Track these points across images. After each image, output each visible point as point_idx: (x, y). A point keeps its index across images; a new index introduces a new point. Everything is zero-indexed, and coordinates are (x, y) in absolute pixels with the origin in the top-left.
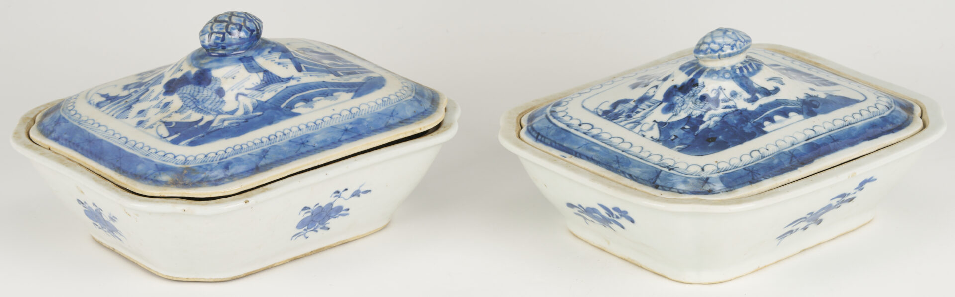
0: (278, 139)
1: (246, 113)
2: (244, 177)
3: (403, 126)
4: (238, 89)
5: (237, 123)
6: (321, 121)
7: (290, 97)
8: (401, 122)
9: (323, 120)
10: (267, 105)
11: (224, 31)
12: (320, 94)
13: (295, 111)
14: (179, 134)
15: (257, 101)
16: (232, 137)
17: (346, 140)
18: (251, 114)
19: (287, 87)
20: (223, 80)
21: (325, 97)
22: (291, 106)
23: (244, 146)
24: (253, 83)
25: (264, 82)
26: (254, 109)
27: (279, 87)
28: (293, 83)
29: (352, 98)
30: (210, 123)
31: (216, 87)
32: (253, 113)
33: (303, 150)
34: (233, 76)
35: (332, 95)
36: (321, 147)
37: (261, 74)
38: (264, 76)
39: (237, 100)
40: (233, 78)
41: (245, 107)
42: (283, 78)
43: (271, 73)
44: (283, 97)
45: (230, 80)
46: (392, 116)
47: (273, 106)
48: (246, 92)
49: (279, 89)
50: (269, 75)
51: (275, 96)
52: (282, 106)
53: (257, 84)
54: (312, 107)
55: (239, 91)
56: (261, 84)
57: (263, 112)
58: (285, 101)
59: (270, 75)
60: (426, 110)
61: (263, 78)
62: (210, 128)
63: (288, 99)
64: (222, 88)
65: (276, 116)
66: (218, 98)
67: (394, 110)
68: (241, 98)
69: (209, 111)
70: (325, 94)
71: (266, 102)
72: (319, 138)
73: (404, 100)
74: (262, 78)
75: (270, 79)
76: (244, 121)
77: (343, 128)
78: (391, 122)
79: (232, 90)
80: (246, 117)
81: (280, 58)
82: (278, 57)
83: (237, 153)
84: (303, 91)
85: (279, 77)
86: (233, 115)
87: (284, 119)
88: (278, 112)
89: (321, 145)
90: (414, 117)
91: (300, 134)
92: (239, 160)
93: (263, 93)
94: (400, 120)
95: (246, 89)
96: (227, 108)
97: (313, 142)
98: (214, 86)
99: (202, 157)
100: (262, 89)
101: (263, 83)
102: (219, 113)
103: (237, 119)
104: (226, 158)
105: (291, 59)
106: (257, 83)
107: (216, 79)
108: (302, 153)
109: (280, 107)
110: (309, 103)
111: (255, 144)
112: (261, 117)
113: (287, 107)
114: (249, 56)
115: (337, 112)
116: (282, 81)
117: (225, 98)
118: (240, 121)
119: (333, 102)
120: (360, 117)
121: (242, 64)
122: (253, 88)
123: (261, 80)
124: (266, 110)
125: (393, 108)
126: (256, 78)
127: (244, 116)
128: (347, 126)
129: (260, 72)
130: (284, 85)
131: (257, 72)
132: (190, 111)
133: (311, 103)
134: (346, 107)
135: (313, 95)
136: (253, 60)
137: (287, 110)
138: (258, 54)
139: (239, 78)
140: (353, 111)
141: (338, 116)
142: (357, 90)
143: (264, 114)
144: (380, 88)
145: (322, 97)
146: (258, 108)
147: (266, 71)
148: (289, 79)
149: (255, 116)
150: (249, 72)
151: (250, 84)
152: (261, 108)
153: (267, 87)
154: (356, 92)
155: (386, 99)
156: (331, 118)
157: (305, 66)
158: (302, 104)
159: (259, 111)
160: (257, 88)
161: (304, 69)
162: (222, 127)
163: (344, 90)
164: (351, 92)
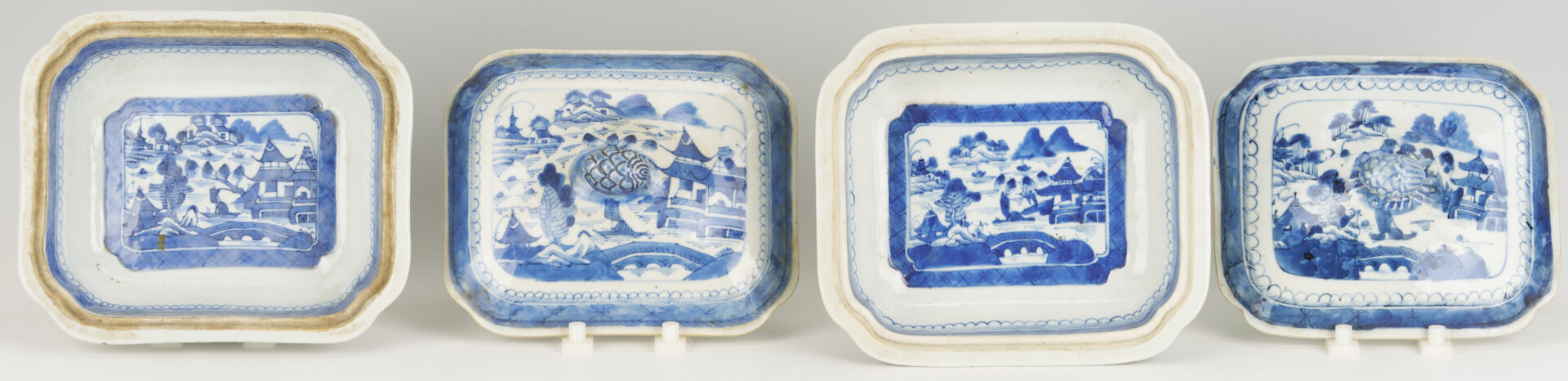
0: (581, 300)
1: (577, 255)
2: (525, 327)
3: (711, 326)
4: (586, 228)
5: (561, 264)
6: (636, 296)
7: (628, 254)
8: (712, 322)
9: (638, 295)
10: (601, 255)
11: (598, 181)
12: (659, 261)
13: (621, 273)
14: (508, 245)
15: (596, 246)
16: (543, 280)
17: (647, 322)
18: (580, 259)
19: (634, 243)
20: (579, 212)
21: (661, 266)
22: (620, 267)
23: (546, 296)
24: (603, 229)
25: (613, 231)
26: (586, 254)
27: (624, 240)
28: (643, 239)
29: (684, 279)
30: (540, 248)
31: (570, 214)
32: (583, 258)
33: (599, 318)
34: (589, 214)
35: (670, 267)
36: (618, 321)
37: (615, 223)
38: (617, 225)
39: (579, 236)
40: (588, 216)
41: (582, 246)
42: (635, 233)
43: (626, 225)
44: (622, 252)
45: (585, 215)
46: (707, 314)
47: (605, 259)
48: (592, 233)
49: (624, 243)
51: (615, 248)
53: (605, 231)
54: (639, 275)
55: (586, 230)
56: (609, 232)
57: (592, 262)
58: (621, 257)
59: (624, 226)
60: (747, 316)
61: (616, 227)
62: (536, 256)
63: (625, 256)
64: (574, 218)
65: (599, 273)
66: (566, 225)
67: (713, 308)
68: (584, 235)
69: (550, 234)
70: (665, 263)
71: (602, 251)
72: (621, 312)
73: (732, 300)
74: (614, 226)
75: (622, 229)
76: (568, 263)
77: (651, 310)
78: (703, 318)
79: (581, 226)
80: (573, 259)
81: (646, 211)
82: (645, 209)
83: (534, 302)
84: (646, 251)
85: (632, 231)
86: (565, 251)
87: (605, 280)
88: (605, 268)
89: (618, 319)
90: (728, 321)
91: (607, 302)
92: (531, 309)
93: (606, 241)
94: (712, 319)
95: (593, 231)
96: (565, 241)
97: (613, 313)
98: (569, 211)
99: (503, 290)
100: (607, 237)
102: (555, 242)
103: (564, 259)
104: (521, 302)
105: (659, 212)
106: (607, 230)
107: (575, 207)
108: (596, 321)
109: (611, 262)
110: (640, 269)
111: (557, 297)
112: (587, 266)
113: (616, 266)
114: (617, 200)
115: (658, 291)
116: (632, 235)
117: (570, 229)
118: (565, 263)
119: (664, 277)
120: (676, 304)
121: (603, 207)
122: (600, 233)
123: (612, 229)
124: (596, 260)
125: (713, 306)
126: (609, 225)
128: (656, 309)
129: (617, 220)
130: (632, 239)
131: (612, 220)
132: (538, 220)
133: (643, 269)
134: (671, 287)
135: (651, 260)
136: (617, 206)
137: (615, 269)
138: (627, 201)
139: (593, 218)
140: (673, 296)
141: (656, 296)
142: (699, 269)
143: (591, 266)
144: (719, 276)
145: (658, 266)
146: (591, 255)
147: (622, 222)
148: (641, 234)
149: (581, 264)
150: (606, 216)
151: (599, 228)
152: (594, 257)
153: (613, 238)
154: (695, 271)
155: (714, 294)
156: (647, 295)
157: (670, 220)
158: (634, 267)
159: (589, 259)
160: (603, 234)
161: (667, 224)
162: (544, 262)
163: (685, 265)
164: (690, 270)
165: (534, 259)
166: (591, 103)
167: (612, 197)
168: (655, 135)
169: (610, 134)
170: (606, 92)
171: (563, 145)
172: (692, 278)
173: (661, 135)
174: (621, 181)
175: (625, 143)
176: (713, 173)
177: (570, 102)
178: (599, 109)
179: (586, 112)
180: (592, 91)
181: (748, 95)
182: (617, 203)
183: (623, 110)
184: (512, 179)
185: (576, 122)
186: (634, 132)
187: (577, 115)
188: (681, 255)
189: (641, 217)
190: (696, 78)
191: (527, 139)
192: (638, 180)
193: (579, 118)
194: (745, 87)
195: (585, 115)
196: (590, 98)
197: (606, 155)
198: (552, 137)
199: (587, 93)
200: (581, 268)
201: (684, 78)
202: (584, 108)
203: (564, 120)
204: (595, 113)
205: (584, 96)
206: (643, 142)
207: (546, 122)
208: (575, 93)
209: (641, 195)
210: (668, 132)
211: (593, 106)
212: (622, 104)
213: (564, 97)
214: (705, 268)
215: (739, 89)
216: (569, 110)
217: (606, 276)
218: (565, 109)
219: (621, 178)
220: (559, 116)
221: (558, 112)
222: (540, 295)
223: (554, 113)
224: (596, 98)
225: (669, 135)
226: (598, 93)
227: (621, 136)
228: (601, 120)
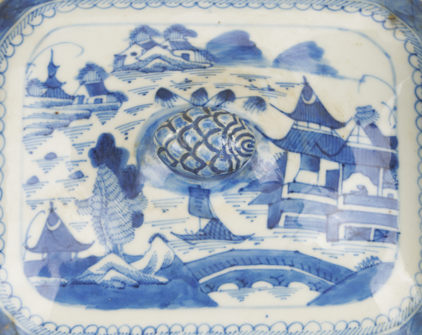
1: (148, 270)
4: (161, 229)
5: (123, 283)
6: (236, 329)
7: (225, 268)
9: (239, 328)
10: (184, 270)
11: (178, 159)
12: (271, 277)
13: (214, 296)
14: (45, 255)
15: (176, 256)
16: (97, 308)
18: (152, 276)
19: (232, 250)
20: (150, 205)
21: (274, 285)
22: (213, 287)
24: (186, 230)
25: (202, 233)
26: (162, 269)
27: (218, 247)
28: (247, 245)
29: (309, 304)
30: (93, 260)
31: (137, 208)
32: (156, 273)
34: (165, 208)
35: (287, 286)
37: (205, 222)
38: (207, 225)
39: (150, 242)
40: (164, 211)
41: (154, 256)
42: (234, 236)
43: (221, 224)
44: (215, 264)
45: (158, 211)
47: (190, 274)
48: (169, 237)
49: (218, 251)
50: (216, 226)
51: (205, 259)
52: (202, 281)
53: (190, 233)
54: (241, 299)
55: (161, 232)
56: (196, 235)
57: (170, 280)
58: (214, 272)
59: (218, 226)
61: (206, 227)
62: (86, 272)
63: (220, 270)
64: (142, 215)
65: (181, 295)
66: (130, 225)
68: (158, 240)
69: (107, 237)
70: (279, 281)
71: (185, 264)
74: (203, 227)
75: (215, 231)
76: (134, 282)
79: (153, 225)
80: (142, 276)
81: (249, 204)
82: (249, 200)
84: (252, 264)
85: (230, 233)
86: (129, 263)
87: (189, 306)
88: (189, 288)
93: (191, 248)
95: (172, 233)
96: (131, 248)
98: (135, 204)
99: (38, 322)
100: (193, 242)
101: (200, 235)
102: (115, 251)
103: (129, 275)
105: (270, 204)
106: (192, 231)
107: (144, 199)
109: (198, 280)
110: (242, 289)
112: (162, 286)
113: (207, 285)
114: (207, 187)
115: (269, 322)
116: (231, 239)
117: (138, 231)
118: (129, 281)
119: (278, 301)
121: (187, 198)
122: (181, 236)
123: (200, 230)
124: (176, 277)
126: (195, 224)
127: (142, 274)
129: (207, 218)
130: (230, 246)
131: (200, 217)
132: (88, 218)
133: (246, 289)
134: (289, 317)
135: (259, 277)
136: (208, 197)
137: (204, 289)
138: (222, 190)
139: (172, 214)
140: (292, 329)
141: (266, 329)
142: (330, 289)
143: (169, 286)
144: (361, 299)
145: (270, 286)
146: (169, 270)
147: (215, 220)
148: (244, 238)
149: (153, 283)
150: (190, 212)
151: (180, 229)
152: (173, 272)
153: (202, 244)
154: (324, 292)
155: (353, 325)
156: (254, 328)
157: (287, 217)
158: (232, 286)
159: (166, 275)
160: (186, 238)
161: (282, 222)
162: (98, 280)
163: (309, 283)
164: (317, 290)
165: (83, 277)
166: (167, 43)
167: (199, 183)
168: (263, 89)
169: (195, 88)
170: (189, 27)
171: (126, 105)
172: (320, 302)
173: (271, 90)
174: (214, 160)
175: (218, 102)
176: (348, 144)
177: (135, 43)
178: (179, 53)
179: (159, 57)
180: (168, 26)
181: (397, 30)
182: (208, 193)
183: (214, 53)
184: (51, 157)
185: (146, 71)
186: (232, 85)
187: (146, 61)
188: (303, 269)
189: (243, 212)
190: (320, 7)
191: (73, 98)
192: (239, 157)
193: (149, 66)
194: (392, 19)
195: (158, 61)
196: (165, 36)
197: (190, 120)
198: (109, 93)
199: (161, 29)
200: (153, 289)
201: (303, 6)
202: (156, 51)
203: (128, 69)
204: (173, 57)
205: (156, 34)
206: (246, 100)
207: (101, 72)
208: (143, 29)
209: (243, 180)
210: (282, 85)
211: (170, 48)
212: (213, 44)
213: (127, 35)
214: (339, 287)
215: (384, 22)
216: (134, 54)
217: (191, 302)
218: (128, 53)
219: (212, 154)
220: (120, 63)
221: (119, 58)
222: (93, 330)
223: (112, 59)
224: (174, 36)
225: (283, 90)
226: (177, 29)
227: (212, 92)
228: (182, 68)
